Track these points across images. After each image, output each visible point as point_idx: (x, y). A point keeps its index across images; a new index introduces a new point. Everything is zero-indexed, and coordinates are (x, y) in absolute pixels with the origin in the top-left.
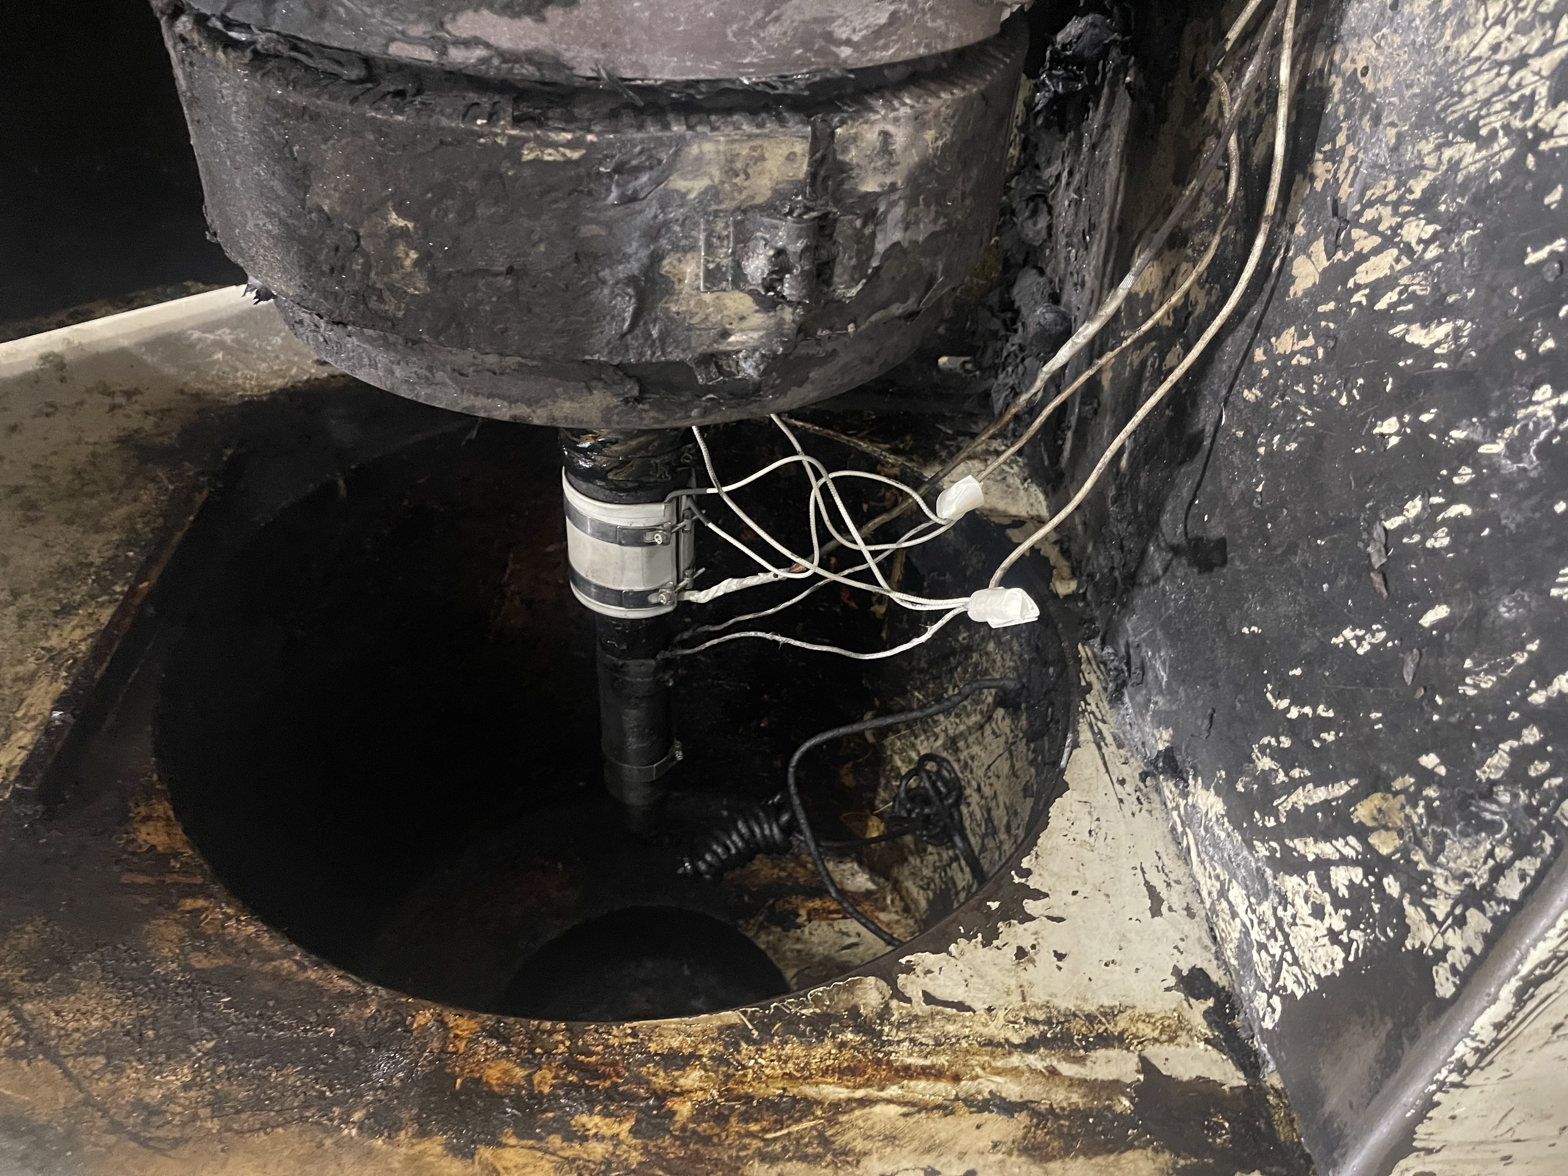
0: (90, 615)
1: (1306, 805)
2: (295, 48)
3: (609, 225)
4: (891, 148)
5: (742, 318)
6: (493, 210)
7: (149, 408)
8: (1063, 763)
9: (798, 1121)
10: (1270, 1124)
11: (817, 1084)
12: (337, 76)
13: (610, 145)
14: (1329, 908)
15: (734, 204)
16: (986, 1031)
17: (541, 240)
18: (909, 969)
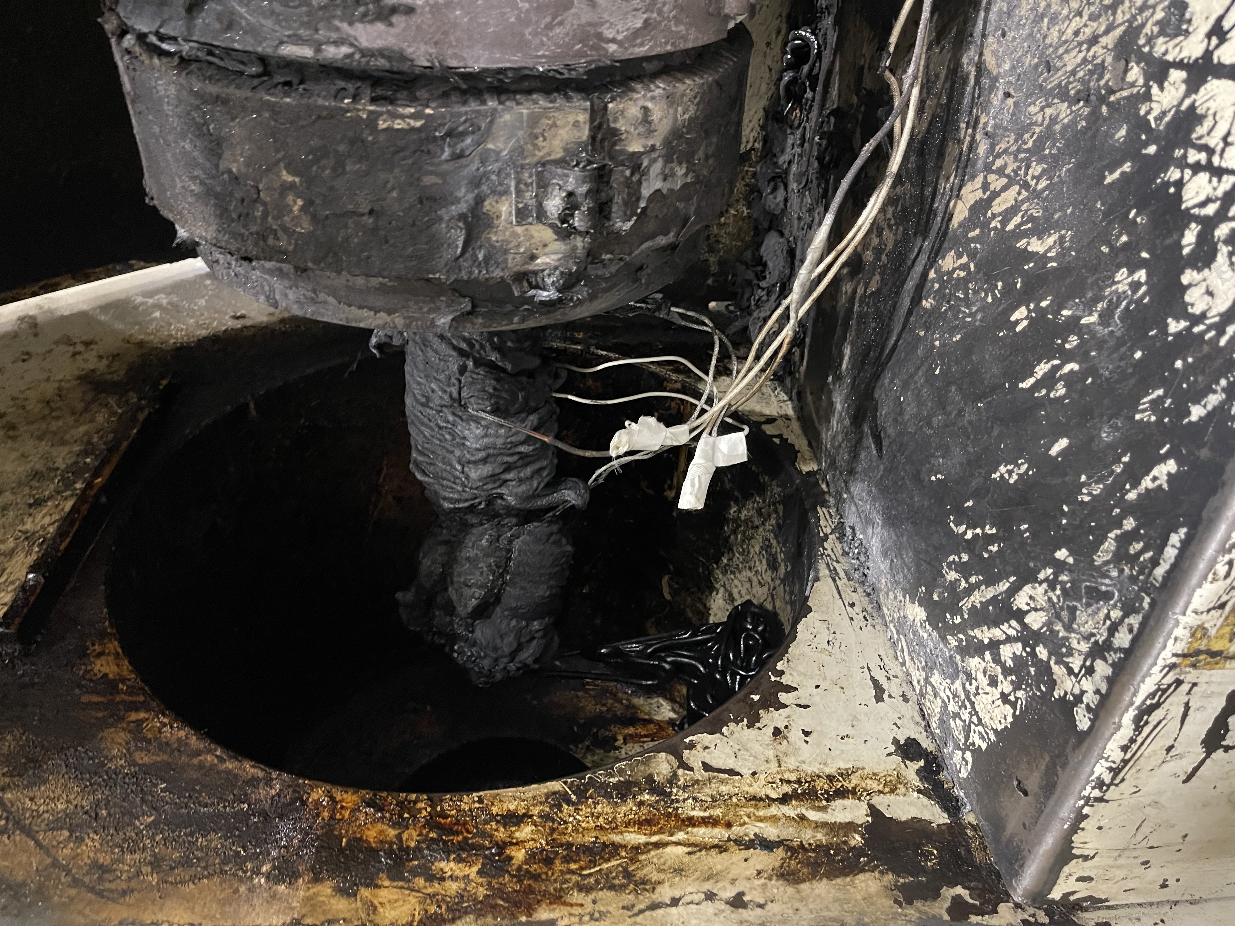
0: (57, 506)
1: (981, 602)
2: (210, 53)
3: (443, 175)
4: (650, 118)
5: (545, 245)
6: (358, 166)
7: (102, 352)
8: (807, 593)
9: (609, 860)
10: (969, 851)
11: (622, 833)
12: (242, 73)
13: (443, 116)
14: (1000, 677)
15: (536, 159)
16: (752, 790)
17: (393, 188)
18: (692, 746)
